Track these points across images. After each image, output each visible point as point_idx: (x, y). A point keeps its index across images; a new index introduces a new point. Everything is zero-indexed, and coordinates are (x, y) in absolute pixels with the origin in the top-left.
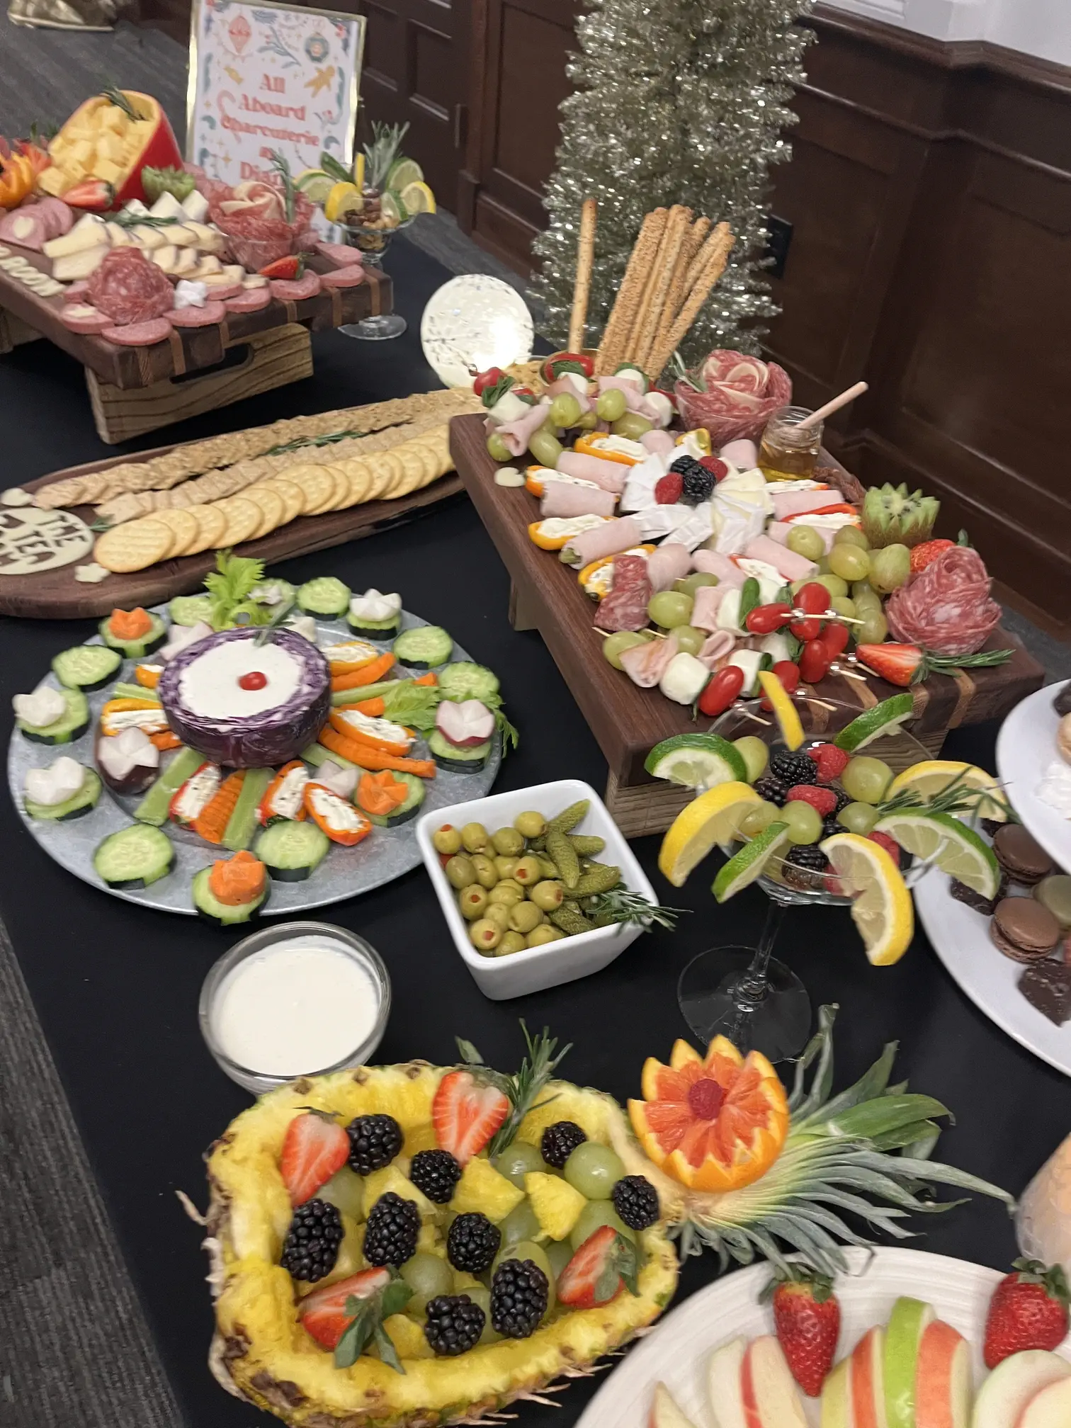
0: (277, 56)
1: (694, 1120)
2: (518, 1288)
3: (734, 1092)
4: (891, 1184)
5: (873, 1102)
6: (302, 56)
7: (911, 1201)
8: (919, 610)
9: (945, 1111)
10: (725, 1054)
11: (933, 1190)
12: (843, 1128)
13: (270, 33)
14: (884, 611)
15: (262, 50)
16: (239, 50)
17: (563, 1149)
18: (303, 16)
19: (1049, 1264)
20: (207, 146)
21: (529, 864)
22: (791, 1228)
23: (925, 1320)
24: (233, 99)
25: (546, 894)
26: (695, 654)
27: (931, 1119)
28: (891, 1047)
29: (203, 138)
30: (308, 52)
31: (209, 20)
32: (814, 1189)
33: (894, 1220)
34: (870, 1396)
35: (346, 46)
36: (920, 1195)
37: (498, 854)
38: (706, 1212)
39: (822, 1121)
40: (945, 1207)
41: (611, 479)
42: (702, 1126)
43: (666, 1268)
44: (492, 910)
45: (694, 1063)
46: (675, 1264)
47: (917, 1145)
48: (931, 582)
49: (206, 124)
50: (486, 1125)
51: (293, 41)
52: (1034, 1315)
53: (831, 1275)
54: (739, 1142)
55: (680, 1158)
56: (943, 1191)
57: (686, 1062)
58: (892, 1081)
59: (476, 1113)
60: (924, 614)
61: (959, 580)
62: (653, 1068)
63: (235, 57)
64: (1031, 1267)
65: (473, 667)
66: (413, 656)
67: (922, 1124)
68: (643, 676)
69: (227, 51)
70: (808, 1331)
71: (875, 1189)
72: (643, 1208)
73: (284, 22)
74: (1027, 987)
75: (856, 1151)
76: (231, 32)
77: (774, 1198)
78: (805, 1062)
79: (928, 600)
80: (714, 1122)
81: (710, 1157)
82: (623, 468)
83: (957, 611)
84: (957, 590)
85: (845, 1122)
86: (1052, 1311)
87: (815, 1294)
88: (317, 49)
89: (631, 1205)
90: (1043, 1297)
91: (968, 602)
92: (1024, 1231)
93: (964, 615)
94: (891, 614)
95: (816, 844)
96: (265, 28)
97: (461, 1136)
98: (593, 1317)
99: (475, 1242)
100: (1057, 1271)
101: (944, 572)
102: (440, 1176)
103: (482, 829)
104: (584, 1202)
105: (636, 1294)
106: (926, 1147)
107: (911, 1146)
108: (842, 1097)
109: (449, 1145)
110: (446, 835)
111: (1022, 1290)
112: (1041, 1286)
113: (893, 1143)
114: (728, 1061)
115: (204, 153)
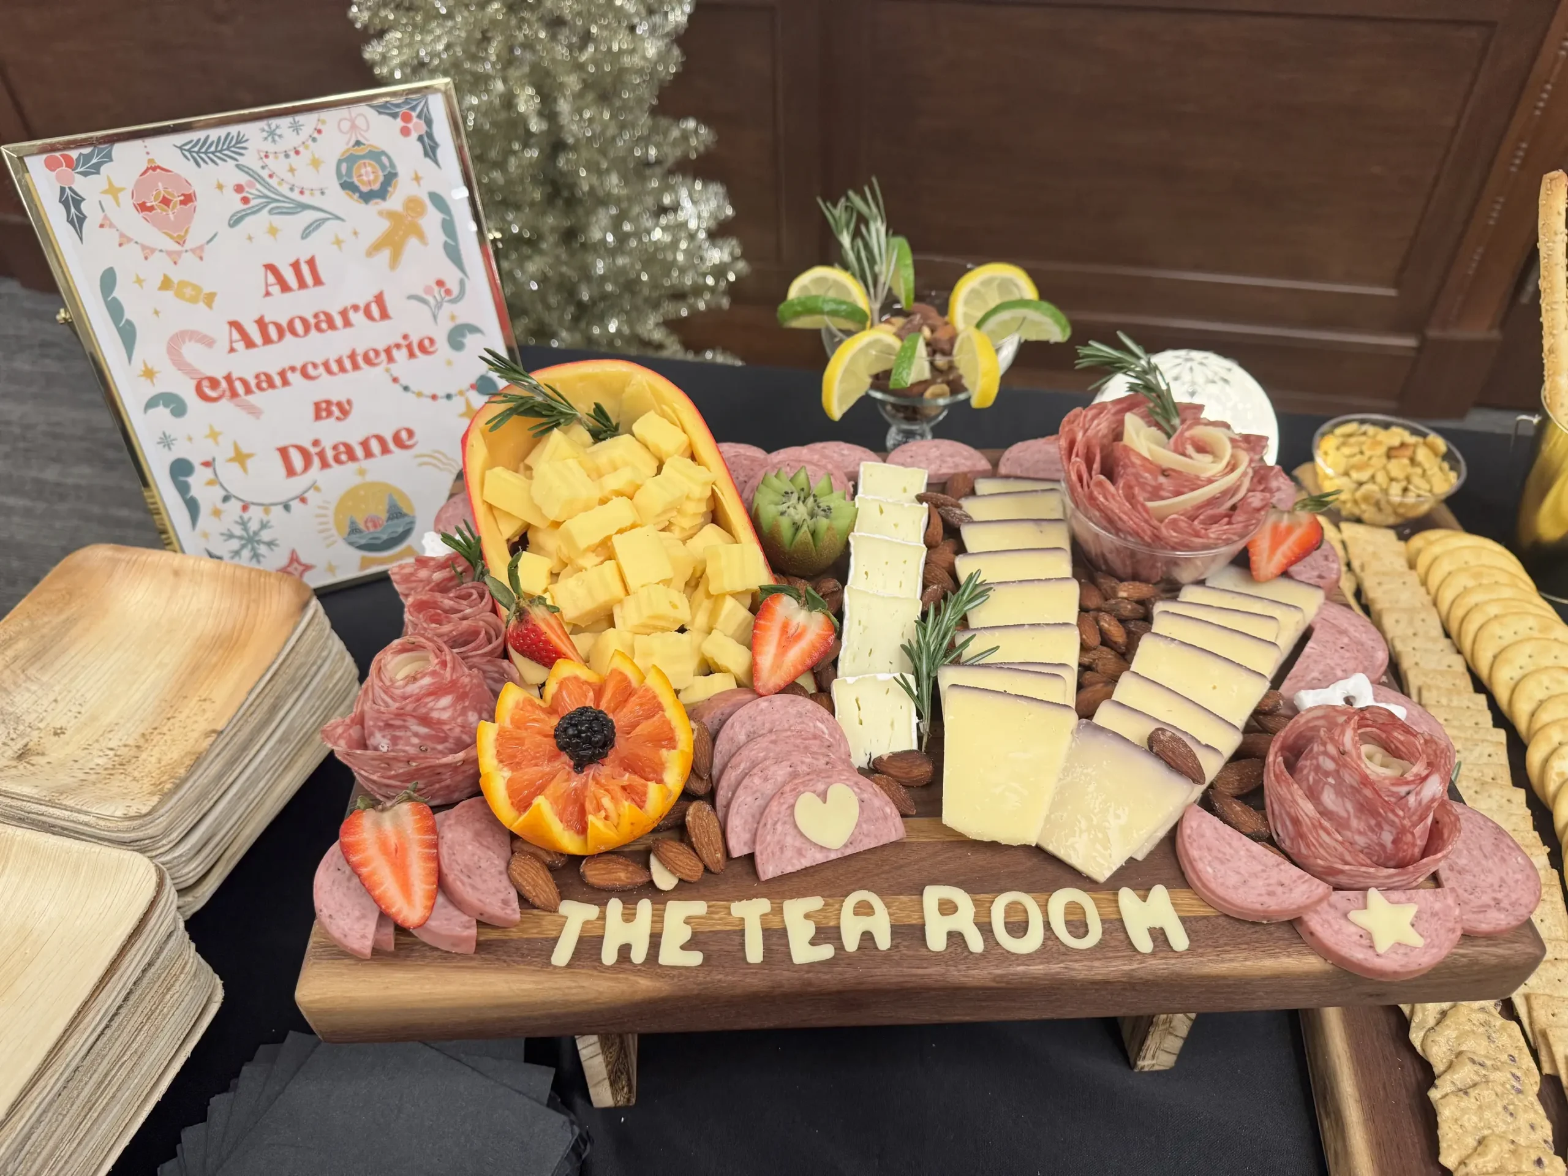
0: (278, 220)
6: (338, 200)
13: (243, 179)
15: (235, 221)
16: (181, 241)
18: (308, 121)
20: (180, 451)
24: (208, 342)
29: (166, 441)
30: (348, 186)
31: (71, 201)
35: (430, 149)
49: (162, 412)
51: (306, 177)
63: (175, 258)
69: (148, 252)
73: (269, 146)
76: (143, 207)
88: (368, 176)
96: (227, 172)
115: (181, 469)
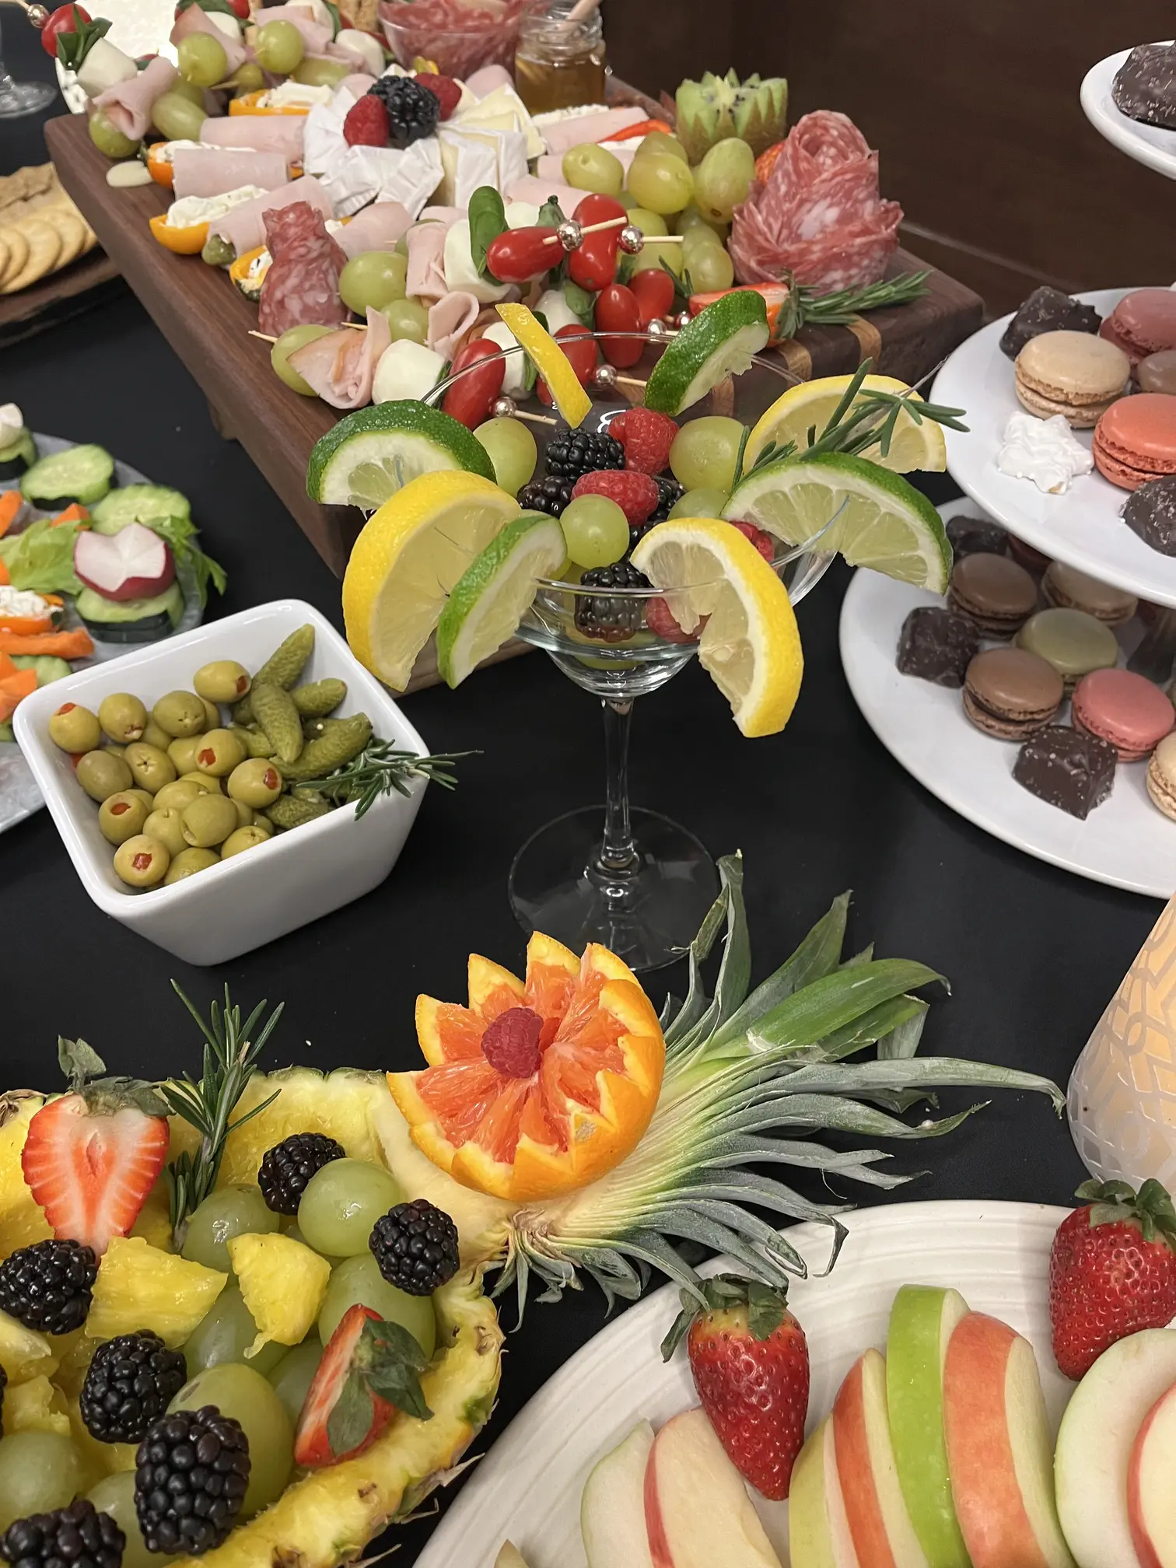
1: (505, 1082)
2: (173, 1469)
3: (567, 1020)
4: (859, 1108)
5: (816, 986)
7: (894, 1128)
8: (776, 227)
9: (932, 976)
10: (549, 961)
11: (934, 1100)
12: (770, 1038)
14: (725, 246)
17: (294, 1183)
19: (1137, 1183)
21: (218, 741)
22: (699, 1222)
23: (948, 1317)
25: (249, 780)
26: (420, 339)
27: (910, 993)
28: (842, 902)
32: (731, 1148)
33: (872, 1166)
34: (870, 1492)
36: (911, 1115)
37: (173, 738)
38: (552, 1231)
39: (739, 1033)
40: (955, 1122)
41: (283, 139)
42: (513, 1091)
43: (481, 1350)
44: (153, 820)
45: (505, 987)
46: (496, 1338)
47: (898, 1036)
48: (786, 174)
50: (134, 1178)
52: (1129, 1275)
53: (780, 1284)
54: (570, 1104)
55: (478, 1157)
56: (950, 1097)
57: (488, 991)
58: (848, 952)
59: (110, 1160)
60: (785, 232)
61: (829, 161)
62: (428, 1011)
64: (1107, 1193)
65: (146, 490)
66: (51, 492)
67: (900, 1002)
68: (338, 390)
70: (751, 1392)
71: (834, 1122)
72: (420, 1257)
74: (1028, 774)
75: (797, 1068)
77: (663, 1180)
78: (699, 947)
79: (787, 206)
80: (536, 1078)
81: (525, 1143)
82: (297, 121)
83: (832, 214)
84: (825, 175)
85: (775, 1026)
86: (1156, 1262)
87: (754, 1325)
89: (399, 1257)
90: (1139, 1241)
91: (848, 195)
92: (1082, 1131)
93: (844, 219)
94: (736, 248)
95: (625, 561)
97: (91, 1205)
98: (341, 1480)
99: (118, 1391)
100: (1152, 1191)
101: (803, 152)
102: (44, 1288)
103: (133, 701)
104: (327, 1267)
105: (425, 1414)
106: (911, 1039)
107: (888, 1038)
108: (764, 989)
109: (75, 1226)
110: (66, 720)
111: (1098, 1235)
112: (1129, 1223)
113: (857, 1041)
114: (557, 971)
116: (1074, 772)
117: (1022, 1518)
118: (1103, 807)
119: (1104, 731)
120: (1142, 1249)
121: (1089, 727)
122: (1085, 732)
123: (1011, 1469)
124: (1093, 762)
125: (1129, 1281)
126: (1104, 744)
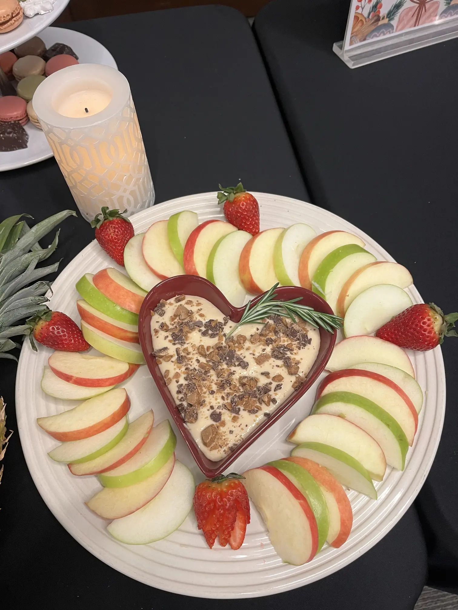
4: (27, 255)
19: (100, 211)
23: (90, 280)
27: (18, 222)
40: (56, 241)
64: (96, 220)
70: (59, 333)
86: (117, 223)
87: (46, 320)
90: (110, 223)
100: (105, 210)
111: (103, 230)
116: (11, 135)
117: (134, 294)
118: (29, 140)
119: (10, 118)
120: (112, 224)
121: (5, 121)
122: (5, 123)
123: (123, 288)
124: (13, 129)
125: (116, 233)
126: (13, 122)
